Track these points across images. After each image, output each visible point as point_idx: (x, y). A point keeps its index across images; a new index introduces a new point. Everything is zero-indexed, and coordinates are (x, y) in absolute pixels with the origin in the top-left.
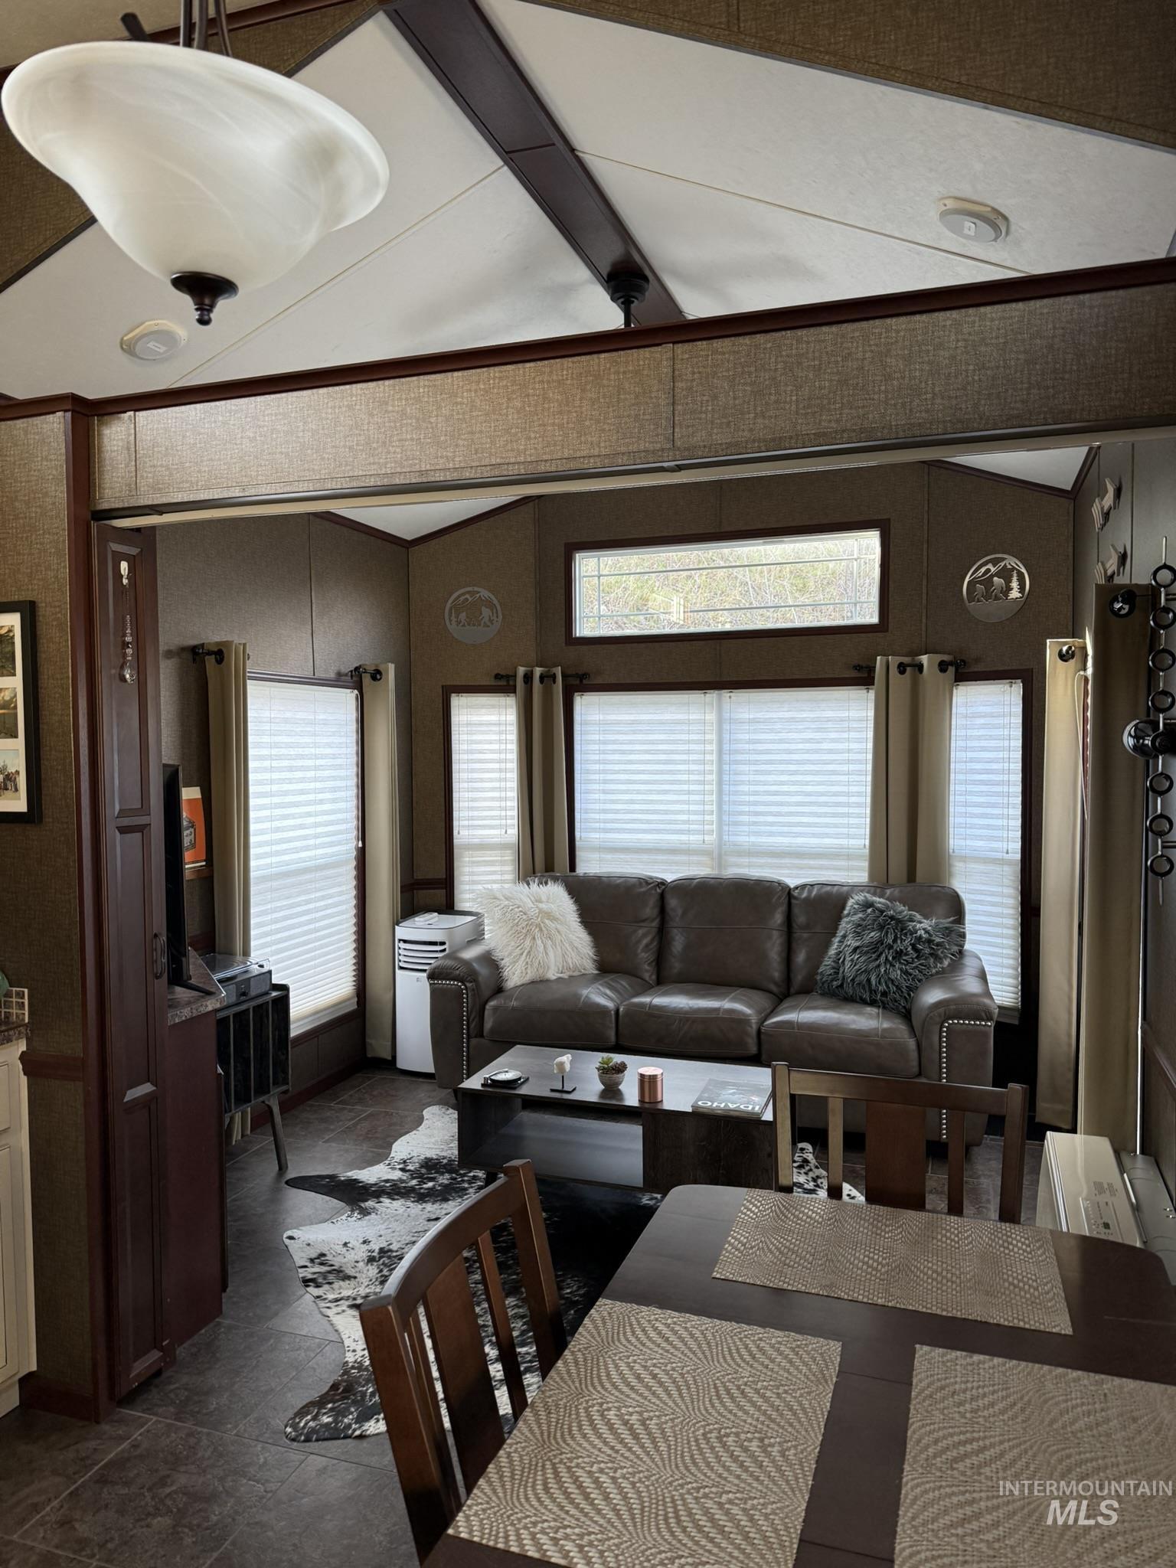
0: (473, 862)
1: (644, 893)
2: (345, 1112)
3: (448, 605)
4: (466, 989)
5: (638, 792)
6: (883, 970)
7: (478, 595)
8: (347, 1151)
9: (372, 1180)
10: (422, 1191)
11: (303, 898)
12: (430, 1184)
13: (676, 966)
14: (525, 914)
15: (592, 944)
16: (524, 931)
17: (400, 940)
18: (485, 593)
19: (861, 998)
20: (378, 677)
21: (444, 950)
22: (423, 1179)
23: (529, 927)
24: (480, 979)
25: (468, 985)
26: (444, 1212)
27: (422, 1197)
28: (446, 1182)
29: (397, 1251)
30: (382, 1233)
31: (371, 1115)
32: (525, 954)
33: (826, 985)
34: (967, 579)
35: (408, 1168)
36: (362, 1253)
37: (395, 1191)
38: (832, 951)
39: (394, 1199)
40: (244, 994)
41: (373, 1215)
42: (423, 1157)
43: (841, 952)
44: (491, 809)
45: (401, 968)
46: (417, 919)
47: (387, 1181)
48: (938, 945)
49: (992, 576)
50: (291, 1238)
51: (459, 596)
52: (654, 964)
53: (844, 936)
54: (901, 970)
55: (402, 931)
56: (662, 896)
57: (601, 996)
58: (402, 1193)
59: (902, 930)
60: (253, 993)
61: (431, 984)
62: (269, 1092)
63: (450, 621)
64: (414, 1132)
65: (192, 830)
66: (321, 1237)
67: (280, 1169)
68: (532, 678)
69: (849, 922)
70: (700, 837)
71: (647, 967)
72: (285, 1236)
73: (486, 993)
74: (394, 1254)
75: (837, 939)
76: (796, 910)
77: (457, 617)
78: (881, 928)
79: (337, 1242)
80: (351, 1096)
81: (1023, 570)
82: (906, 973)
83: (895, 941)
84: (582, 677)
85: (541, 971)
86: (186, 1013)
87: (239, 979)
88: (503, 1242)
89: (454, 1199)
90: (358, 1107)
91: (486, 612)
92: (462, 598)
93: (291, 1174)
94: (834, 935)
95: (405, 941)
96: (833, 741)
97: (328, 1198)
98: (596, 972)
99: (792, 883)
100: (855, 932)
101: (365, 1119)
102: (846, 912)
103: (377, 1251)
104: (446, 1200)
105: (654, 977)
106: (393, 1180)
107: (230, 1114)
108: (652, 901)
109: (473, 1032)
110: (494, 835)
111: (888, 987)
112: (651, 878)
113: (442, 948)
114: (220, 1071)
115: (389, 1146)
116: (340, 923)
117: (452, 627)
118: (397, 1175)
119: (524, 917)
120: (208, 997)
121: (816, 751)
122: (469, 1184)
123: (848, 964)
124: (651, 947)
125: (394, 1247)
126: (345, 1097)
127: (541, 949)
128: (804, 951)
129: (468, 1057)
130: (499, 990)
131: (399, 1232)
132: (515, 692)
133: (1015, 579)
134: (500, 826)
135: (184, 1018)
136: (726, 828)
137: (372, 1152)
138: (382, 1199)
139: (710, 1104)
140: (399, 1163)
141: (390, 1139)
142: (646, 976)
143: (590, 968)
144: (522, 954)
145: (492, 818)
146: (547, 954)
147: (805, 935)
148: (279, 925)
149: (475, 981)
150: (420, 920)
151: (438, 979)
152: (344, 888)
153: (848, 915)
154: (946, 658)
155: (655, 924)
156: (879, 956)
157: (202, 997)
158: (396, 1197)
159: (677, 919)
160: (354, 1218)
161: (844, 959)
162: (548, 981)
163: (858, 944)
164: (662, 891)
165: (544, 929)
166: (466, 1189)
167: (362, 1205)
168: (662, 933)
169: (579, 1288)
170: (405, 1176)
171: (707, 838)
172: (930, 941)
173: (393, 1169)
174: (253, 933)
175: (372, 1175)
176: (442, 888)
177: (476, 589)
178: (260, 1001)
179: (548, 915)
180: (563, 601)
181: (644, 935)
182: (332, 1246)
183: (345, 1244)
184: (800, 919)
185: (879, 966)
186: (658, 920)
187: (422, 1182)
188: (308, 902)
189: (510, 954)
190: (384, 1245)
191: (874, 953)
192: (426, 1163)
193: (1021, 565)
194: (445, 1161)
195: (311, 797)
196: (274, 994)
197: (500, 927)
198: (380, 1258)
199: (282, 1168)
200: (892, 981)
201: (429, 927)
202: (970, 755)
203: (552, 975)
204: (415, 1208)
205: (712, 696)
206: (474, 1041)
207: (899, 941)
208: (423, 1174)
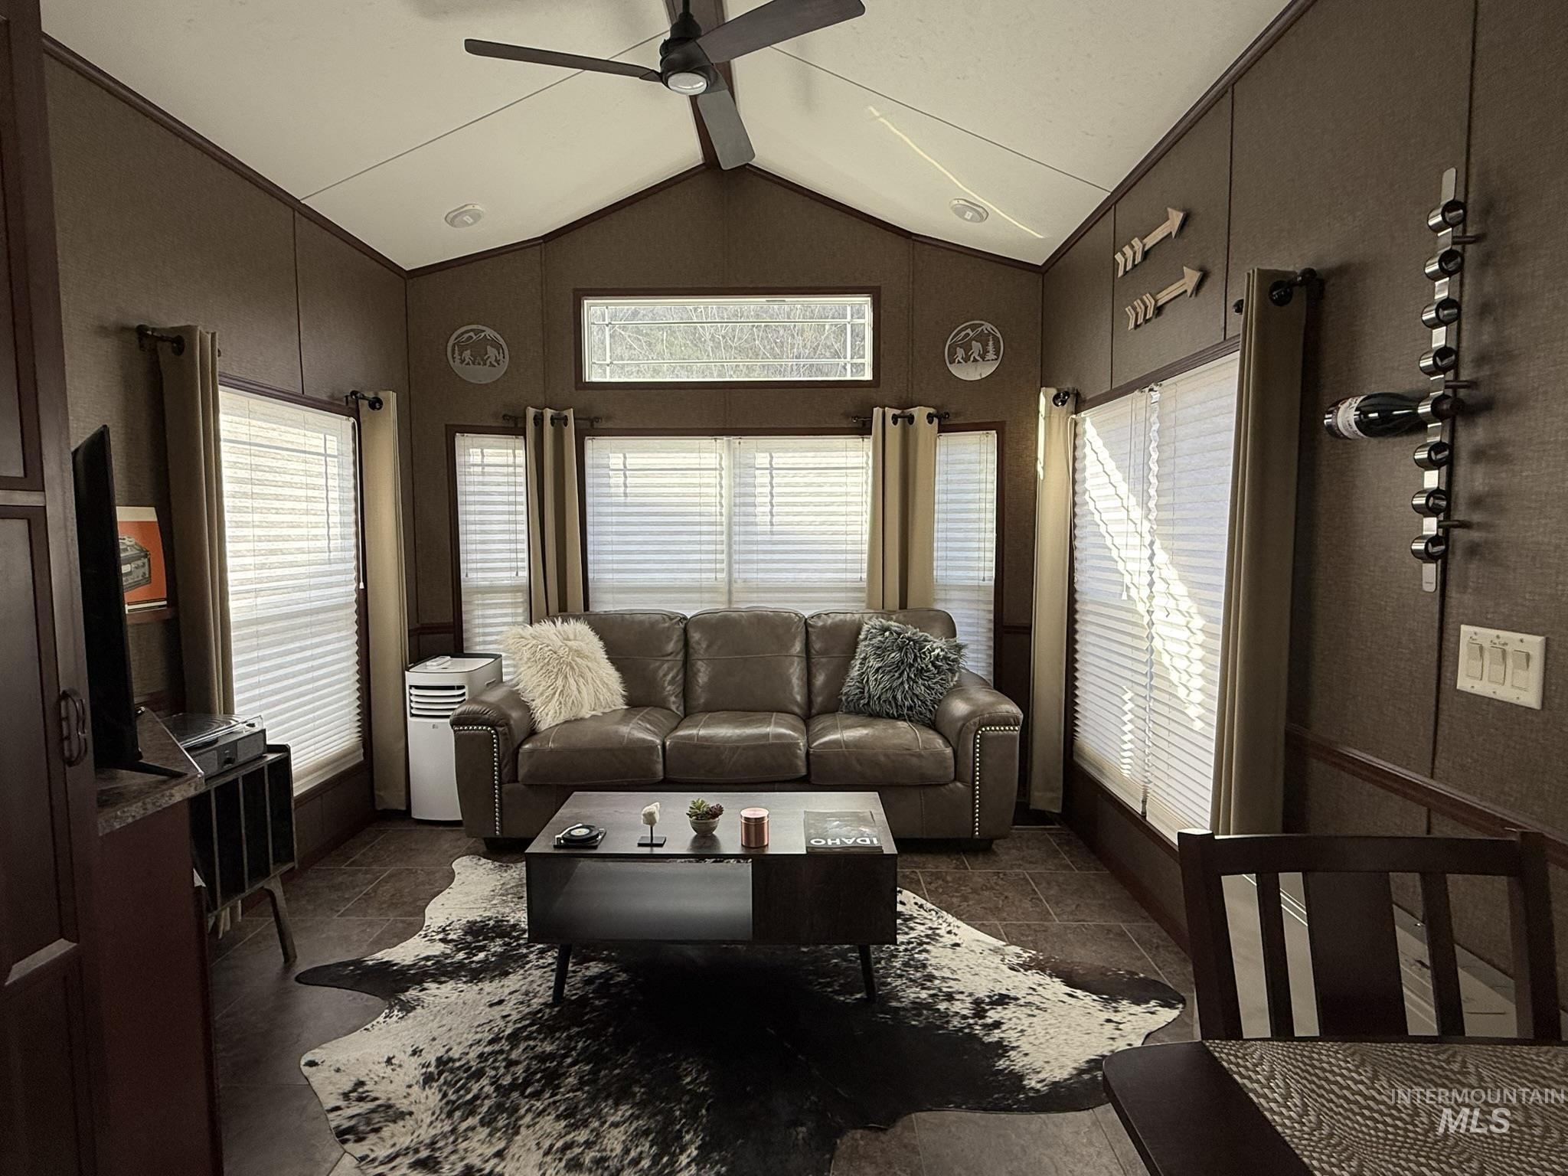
0: (483, 605)
1: (669, 628)
2: (360, 875)
3: (450, 344)
4: (497, 734)
5: (651, 533)
6: (907, 687)
7: (483, 335)
8: (371, 924)
9: (409, 960)
10: (473, 965)
11: (298, 644)
12: (482, 955)
13: (701, 697)
14: (555, 653)
15: (620, 680)
16: (556, 670)
17: (411, 687)
18: (489, 332)
19: (888, 714)
20: (377, 405)
21: (463, 694)
22: (472, 951)
23: (560, 666)
24: (512, 722)
25: (500, 729)
26: (507, 991)
27: (476, 975)
28: (499, 950)
29: (460, 1059)
30: (435, 1034)
31: (390, 876)
32: (557, 693)
33: (852, 704)
34: (948, 343)
35: (450, 937)
36: (412, 1070)
37: (440, 971)
38: (855, 673)
39: (441, 983)
40: (229, 761)
41: (419, 1009)
42: (464, 921)
43: (863, 673)
44: (501, 551)
45: (413, 715)
46: (428, 663)
47: (427, 958)
48: (953, 661)
49: (972, 339)
50: (312, 1064)
51: (463, 334)
52: (681, 695)
53: (865, 659)
54: (924, 685)
55: (413, 677)
56: (685, 631)
57: (639, 731)
58: (450, 972)
59: (920, 650)
60: (241, 759)
61: (455, 731)
62: (267, 874)
63: (454, 358)
64: (448, 890)
65: (146, 560)
66: (354, 1055)
67: (287, 960)
68: (543, 420)
69: (869, 645)
70: (713, 575)
71: (673, 699)
72: (303, 1062)
73: (519, 736)
74: (457, 1064)
75: (859, 661)
76: (813, 638)
77: (461, 355)
78: (900, 649)
79: (376, 1059)
80: (364, 854)
81: (999, 335)
82: (929, 688)
83: (915, 660)
84: (593, 420)
85: (575, 710)
86: (134, 812)
87: (221, 743)
88: (590, 1021)
89: (515, 972)
90: (375, 867)
91: (492, 352)
92: (466, 336)
93: (302, 966)
94: (853, 658)
95: (417, 687)
96: (832, 485)
97: (356, 994)
98: (626, 707)
99: (807, 614)
100: (875, 654)
101: (386, 881)
102: (862, 637)
103: (433, 1063)
104: (506, 974)
105: (681, 708)
106: (435, 956)
107: (215, 913)
108: (677, 635)
109: (505, 779)
110: (505, 578)
111: (913, 702)
112: (673, 613)
113: (460, 692)
114: (198, 881)
115: (422, 912)
116: (341, 671)
117: (456, 365)
118: (438, 949)
119: (555, 656)
120: (174, 782)
121: (818, 494)
122: (528, 948)
123: (872, 684)
124: (678, 678)
125: (455, 1054)
126: (356, 857)
127: (574, 687)
128: (823, 674)
129: (501, 804)
130: (532, 732)
131: (457, 1028)
132: (524, 434)
133: (991, 343)
134: (511, 569)
135: (130, 820)
136: (736, 566)
137: (403, 922)
138: (426, 985)
139: (823, 842)
140: (438, 933)
141: (421, 903)
142: (673, 707)
143: (620, 705)
144: (555, 693)
145: (502, 560)
146: (579, 692)
147: (824, 660)
148: (269, 676)
149: (507, 724)
150: (432, 665)
151: (463, 725)
152: (343, 634)
153: (866, 639)
154: (932, 410)
155: (680, 657)
156: (901, 675)
157: (164, 782)
158: (443, 979)
159: (702, 652)
160: (395, 1019)
161: (868, 678)
162: (582, 719)
163: (880, 665)
164: (686, 625)
165: (575, 667)
166: (526, 956)
167: (402, 997)
168: (687, 666)
169: (699, 1073)
170: (448, 949)
171: (719, 575)
172: (946, 658)
173: (432, 941)
174: (236, 686)
175: (406, 952)
176: (450, 633)
177: (481, 327)
178: (251, 768)
179: (579, 653)
180: (572, 345)
181: (670, 669)
182: (371, 1066)
183: (389, 1061)
184: (817, 645)
185: (902, 683)
186: (682, 654)
187: (470, 955)
188: (302, 649)
189: (542, 694)
190: (441, 1052)
191: (896, 672)
192: (470, 928)
193: (996, 331)
194: (492, 923)
195: (303, 531)
196: (271, 757)
197: (529, 667)
198: (440, 1074)
199: (289, 958)
200: (917, 696)
201: (444, 671)
202: (951, 496)
203: (586, 713)
204: (470, 991)
205: (723, 441)
206: (507, 787)
207: (919, 660)
208: (470, 943)
